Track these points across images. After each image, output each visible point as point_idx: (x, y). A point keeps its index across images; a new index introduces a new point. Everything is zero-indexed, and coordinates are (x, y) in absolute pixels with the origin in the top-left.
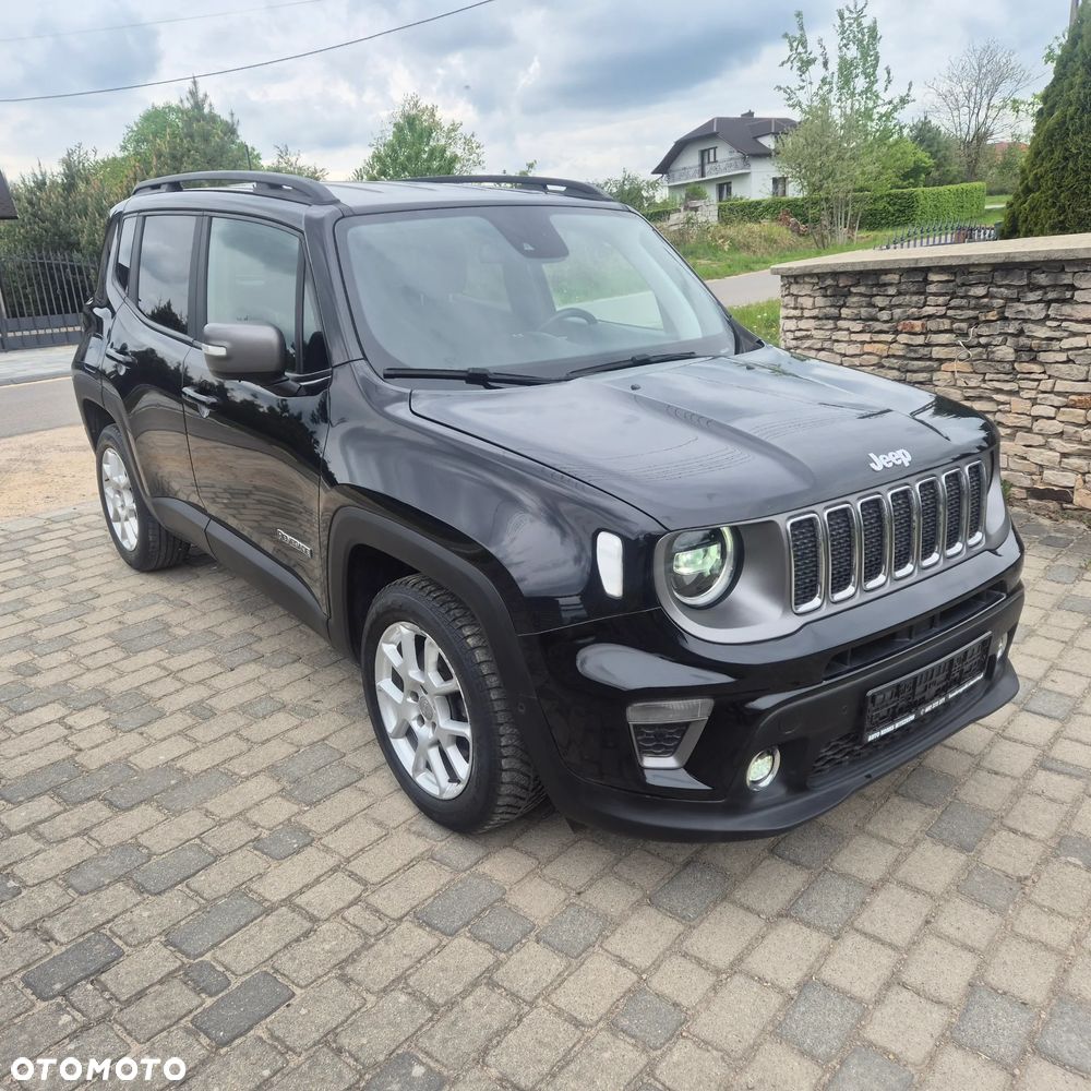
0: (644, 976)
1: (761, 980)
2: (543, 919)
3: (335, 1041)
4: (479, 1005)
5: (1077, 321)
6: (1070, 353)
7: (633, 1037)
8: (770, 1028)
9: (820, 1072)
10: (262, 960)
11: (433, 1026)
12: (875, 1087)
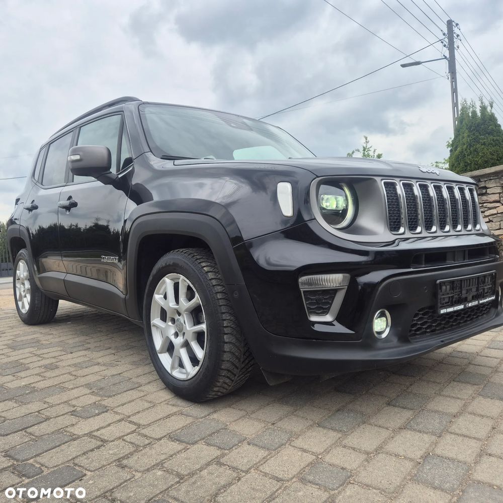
0: (320, 457)
1: (397, 456)
2: (252, 435)
3: (111, 496)
4: (211, 473)
5: (490, 203)
6: (489, 217)
7: (317, 484)
8: (409, 477)
9: (450, 497)
10: (67, 460)
11: (180, 485)
12: (490, 501)
